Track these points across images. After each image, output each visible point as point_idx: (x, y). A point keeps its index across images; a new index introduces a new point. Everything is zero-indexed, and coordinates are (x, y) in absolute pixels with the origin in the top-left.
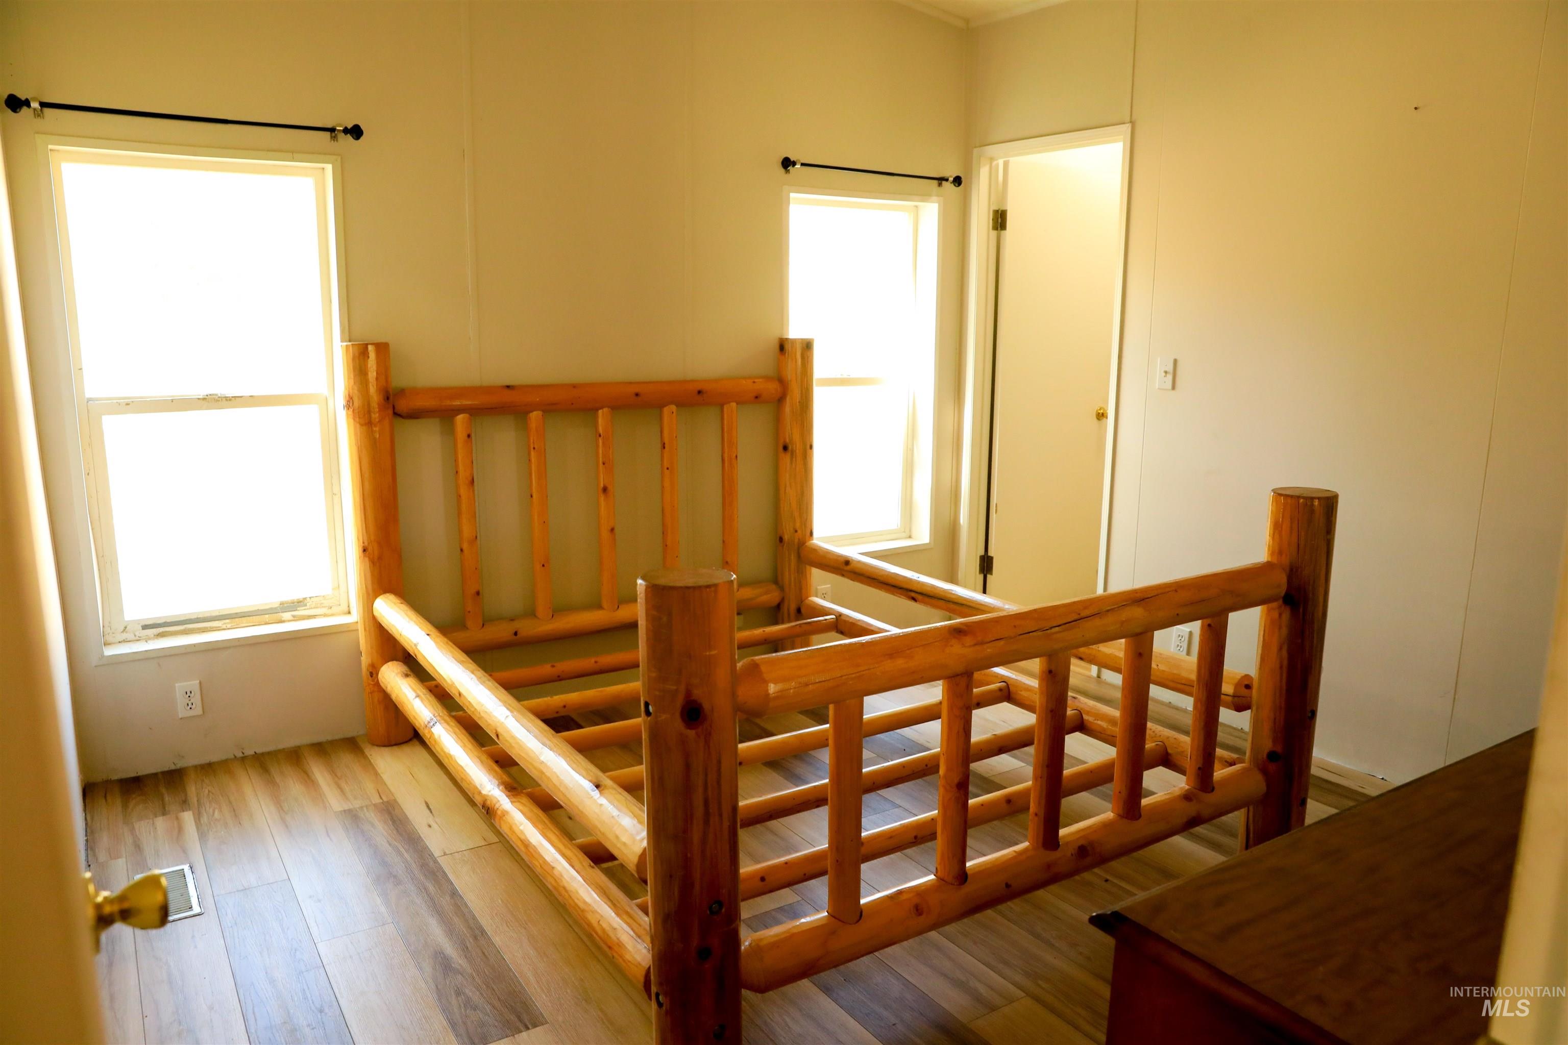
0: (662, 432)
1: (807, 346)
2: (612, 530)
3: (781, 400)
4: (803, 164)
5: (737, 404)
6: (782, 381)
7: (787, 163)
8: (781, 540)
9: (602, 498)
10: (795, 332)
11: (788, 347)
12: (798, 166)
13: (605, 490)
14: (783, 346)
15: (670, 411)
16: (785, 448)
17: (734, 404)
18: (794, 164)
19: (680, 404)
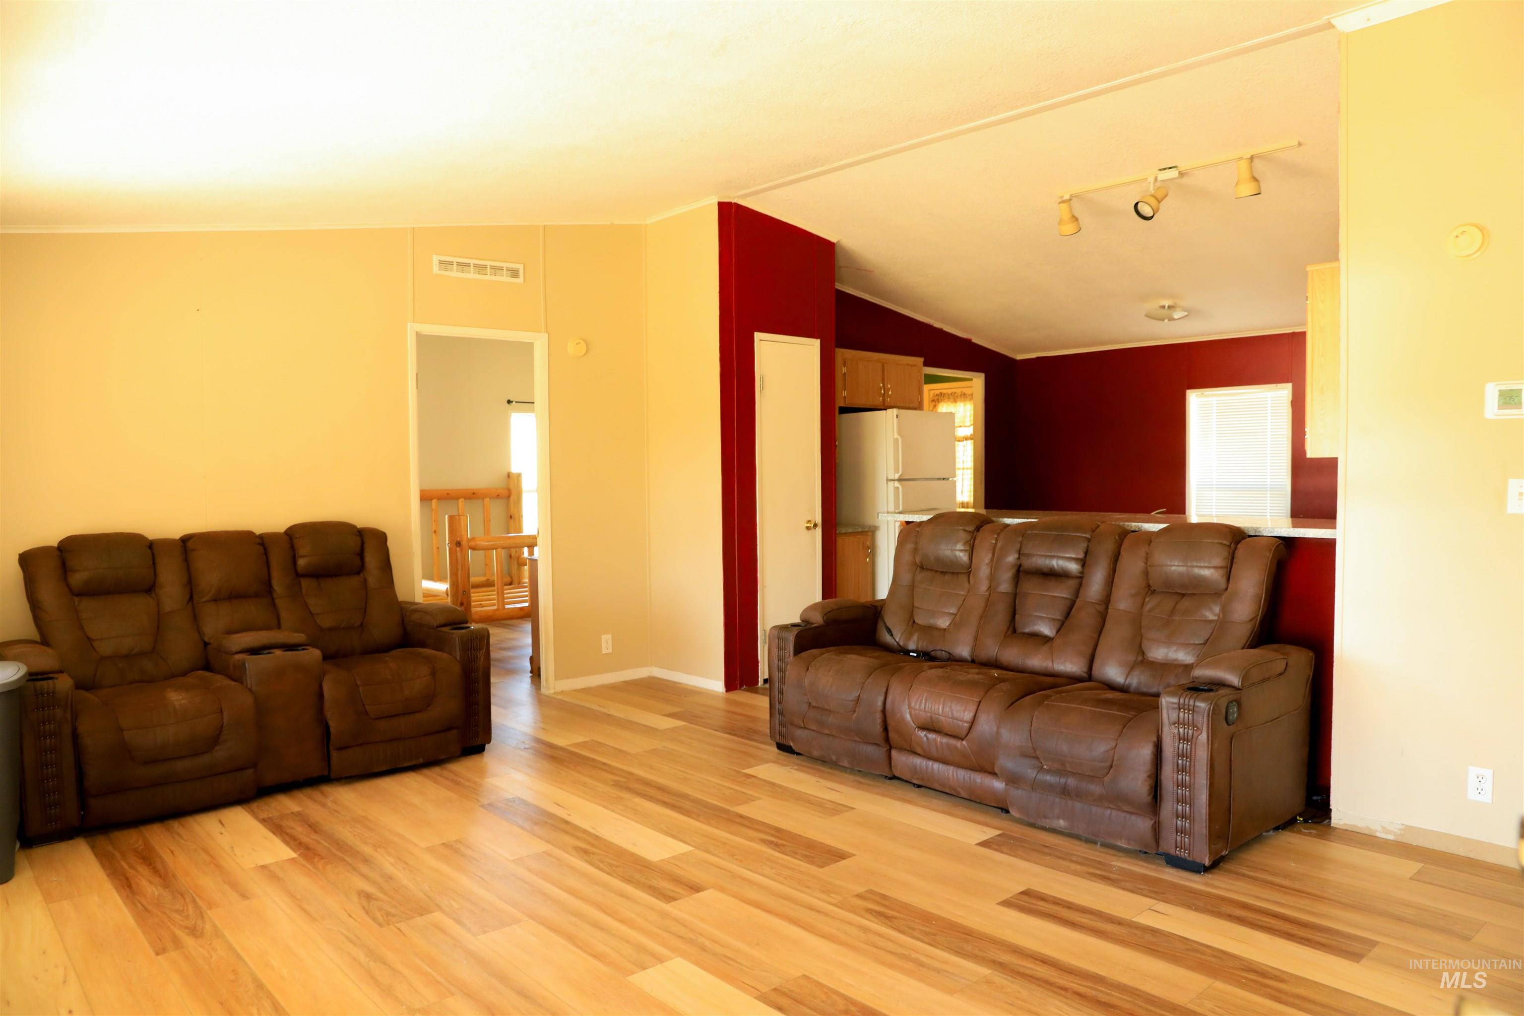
0: (458, 510)
1: (519, 475)
2: (438, 548)
3: (509, 497)
4: (516, 402)
5: (490, 498)
6: (509, 490)
7: (509, 402)
8: (511, 556)
9: (434, 535)
10: (514, 470)
11: (511, 475)
12: (514, 403)
13: (435, 532)
14: (509, 475)
15: (461, 500)
16: (511, 517)
17: (488, 499)
18: (512, 402)
19: (466, 498)
